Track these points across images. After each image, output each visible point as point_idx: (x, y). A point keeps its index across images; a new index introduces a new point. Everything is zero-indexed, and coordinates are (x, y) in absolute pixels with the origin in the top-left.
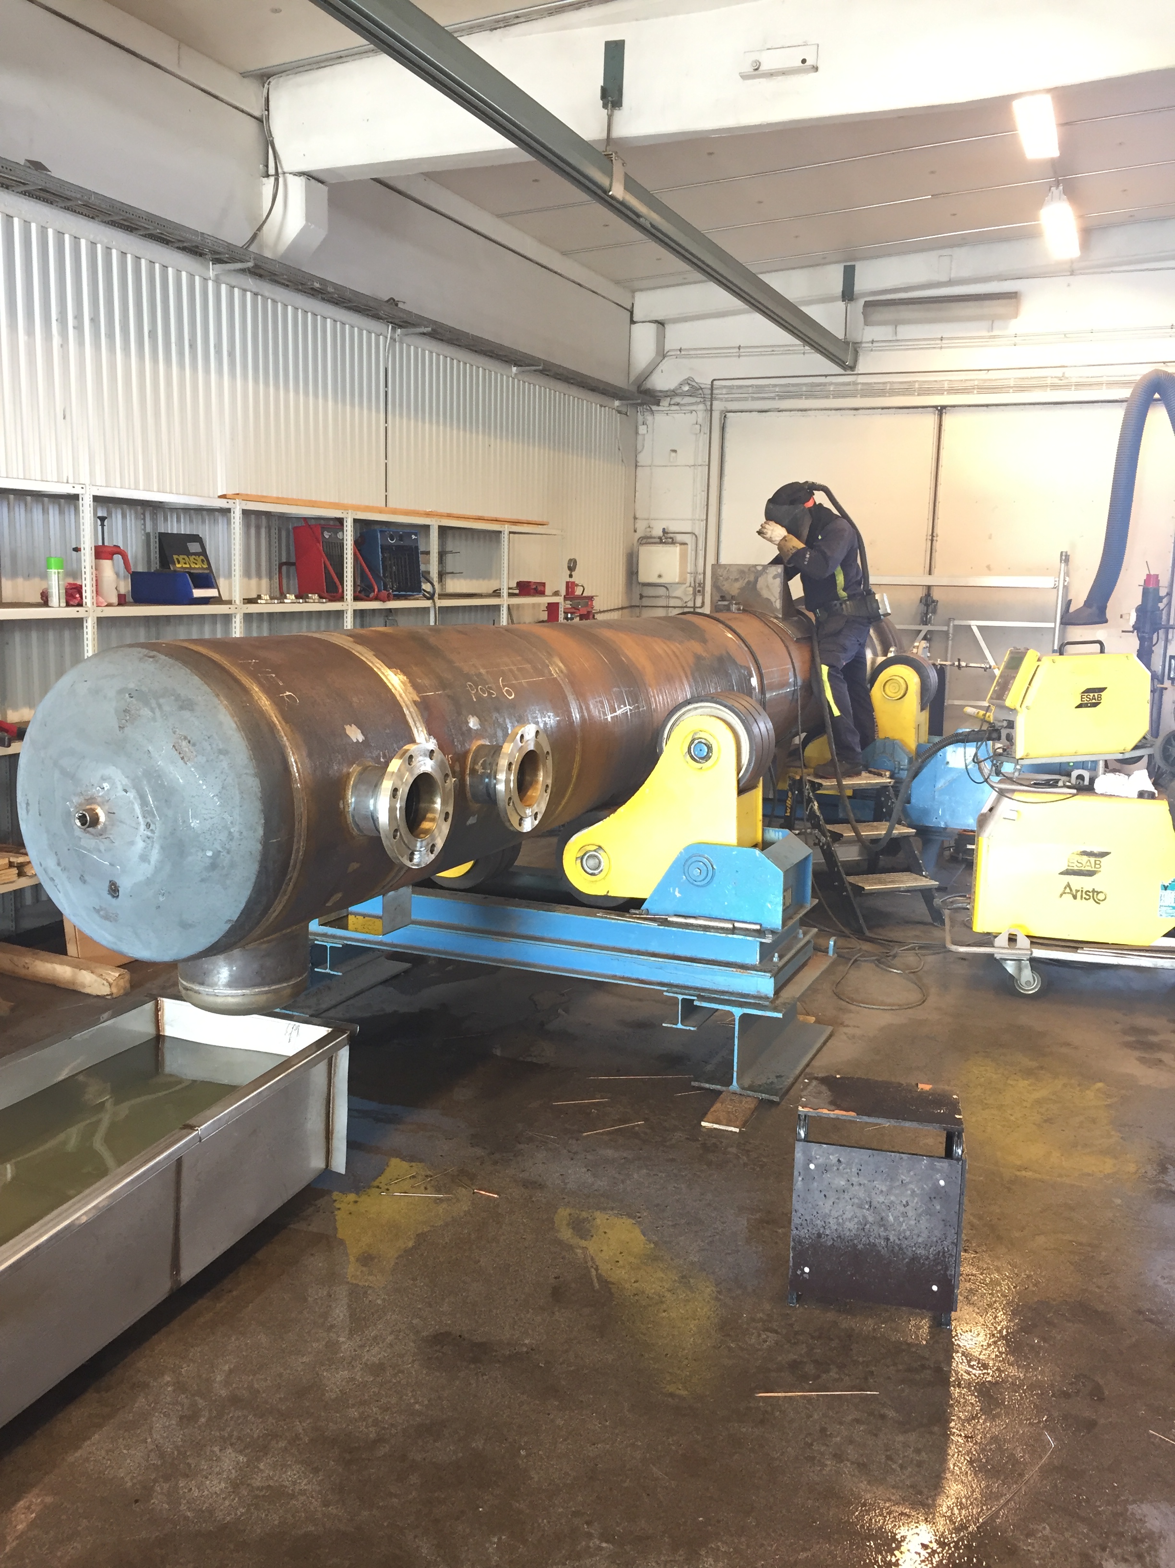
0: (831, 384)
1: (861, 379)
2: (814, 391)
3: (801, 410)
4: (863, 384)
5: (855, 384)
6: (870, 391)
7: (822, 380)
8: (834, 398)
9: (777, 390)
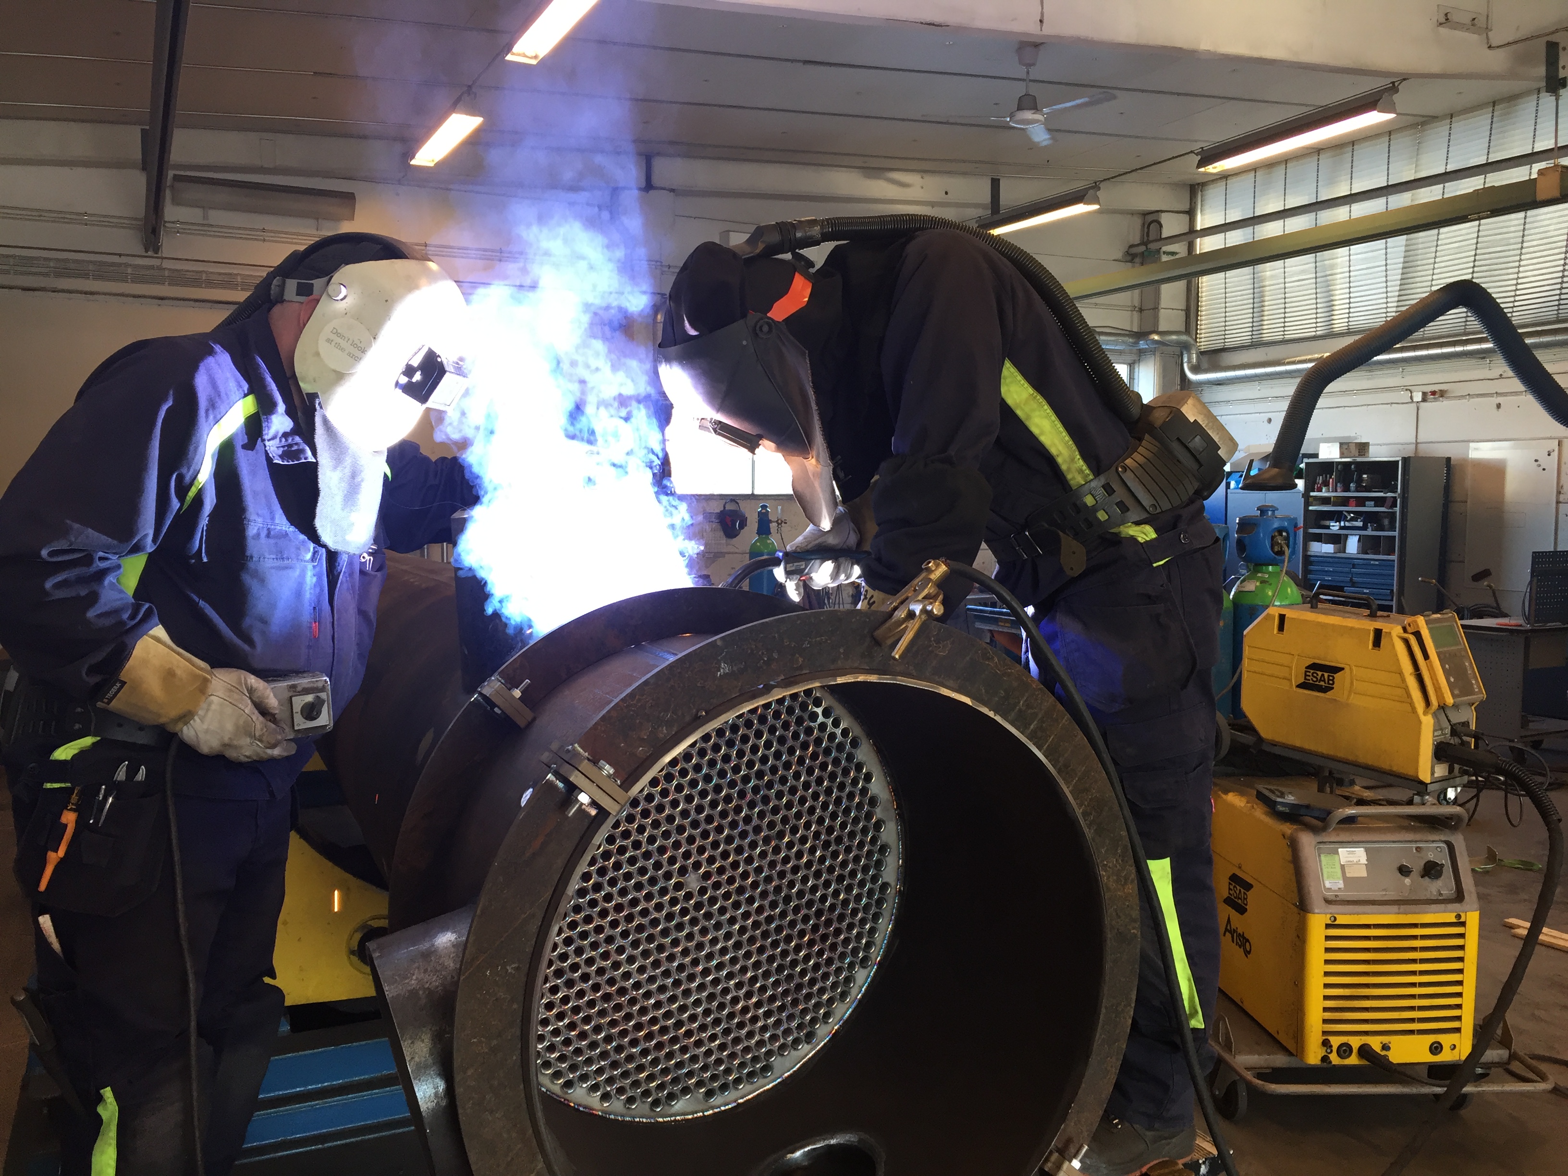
0: (127, 265)
1: (166, 264)
2: (104, 272)
3: (86, 293)
4: (169, 270)
5: (160, 268)
6: (179, 279)
7: (116, 259)
8: (133, 282)
9: (52, 264)
